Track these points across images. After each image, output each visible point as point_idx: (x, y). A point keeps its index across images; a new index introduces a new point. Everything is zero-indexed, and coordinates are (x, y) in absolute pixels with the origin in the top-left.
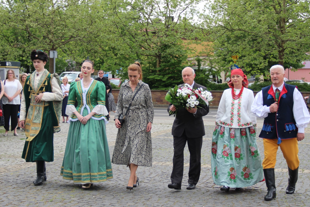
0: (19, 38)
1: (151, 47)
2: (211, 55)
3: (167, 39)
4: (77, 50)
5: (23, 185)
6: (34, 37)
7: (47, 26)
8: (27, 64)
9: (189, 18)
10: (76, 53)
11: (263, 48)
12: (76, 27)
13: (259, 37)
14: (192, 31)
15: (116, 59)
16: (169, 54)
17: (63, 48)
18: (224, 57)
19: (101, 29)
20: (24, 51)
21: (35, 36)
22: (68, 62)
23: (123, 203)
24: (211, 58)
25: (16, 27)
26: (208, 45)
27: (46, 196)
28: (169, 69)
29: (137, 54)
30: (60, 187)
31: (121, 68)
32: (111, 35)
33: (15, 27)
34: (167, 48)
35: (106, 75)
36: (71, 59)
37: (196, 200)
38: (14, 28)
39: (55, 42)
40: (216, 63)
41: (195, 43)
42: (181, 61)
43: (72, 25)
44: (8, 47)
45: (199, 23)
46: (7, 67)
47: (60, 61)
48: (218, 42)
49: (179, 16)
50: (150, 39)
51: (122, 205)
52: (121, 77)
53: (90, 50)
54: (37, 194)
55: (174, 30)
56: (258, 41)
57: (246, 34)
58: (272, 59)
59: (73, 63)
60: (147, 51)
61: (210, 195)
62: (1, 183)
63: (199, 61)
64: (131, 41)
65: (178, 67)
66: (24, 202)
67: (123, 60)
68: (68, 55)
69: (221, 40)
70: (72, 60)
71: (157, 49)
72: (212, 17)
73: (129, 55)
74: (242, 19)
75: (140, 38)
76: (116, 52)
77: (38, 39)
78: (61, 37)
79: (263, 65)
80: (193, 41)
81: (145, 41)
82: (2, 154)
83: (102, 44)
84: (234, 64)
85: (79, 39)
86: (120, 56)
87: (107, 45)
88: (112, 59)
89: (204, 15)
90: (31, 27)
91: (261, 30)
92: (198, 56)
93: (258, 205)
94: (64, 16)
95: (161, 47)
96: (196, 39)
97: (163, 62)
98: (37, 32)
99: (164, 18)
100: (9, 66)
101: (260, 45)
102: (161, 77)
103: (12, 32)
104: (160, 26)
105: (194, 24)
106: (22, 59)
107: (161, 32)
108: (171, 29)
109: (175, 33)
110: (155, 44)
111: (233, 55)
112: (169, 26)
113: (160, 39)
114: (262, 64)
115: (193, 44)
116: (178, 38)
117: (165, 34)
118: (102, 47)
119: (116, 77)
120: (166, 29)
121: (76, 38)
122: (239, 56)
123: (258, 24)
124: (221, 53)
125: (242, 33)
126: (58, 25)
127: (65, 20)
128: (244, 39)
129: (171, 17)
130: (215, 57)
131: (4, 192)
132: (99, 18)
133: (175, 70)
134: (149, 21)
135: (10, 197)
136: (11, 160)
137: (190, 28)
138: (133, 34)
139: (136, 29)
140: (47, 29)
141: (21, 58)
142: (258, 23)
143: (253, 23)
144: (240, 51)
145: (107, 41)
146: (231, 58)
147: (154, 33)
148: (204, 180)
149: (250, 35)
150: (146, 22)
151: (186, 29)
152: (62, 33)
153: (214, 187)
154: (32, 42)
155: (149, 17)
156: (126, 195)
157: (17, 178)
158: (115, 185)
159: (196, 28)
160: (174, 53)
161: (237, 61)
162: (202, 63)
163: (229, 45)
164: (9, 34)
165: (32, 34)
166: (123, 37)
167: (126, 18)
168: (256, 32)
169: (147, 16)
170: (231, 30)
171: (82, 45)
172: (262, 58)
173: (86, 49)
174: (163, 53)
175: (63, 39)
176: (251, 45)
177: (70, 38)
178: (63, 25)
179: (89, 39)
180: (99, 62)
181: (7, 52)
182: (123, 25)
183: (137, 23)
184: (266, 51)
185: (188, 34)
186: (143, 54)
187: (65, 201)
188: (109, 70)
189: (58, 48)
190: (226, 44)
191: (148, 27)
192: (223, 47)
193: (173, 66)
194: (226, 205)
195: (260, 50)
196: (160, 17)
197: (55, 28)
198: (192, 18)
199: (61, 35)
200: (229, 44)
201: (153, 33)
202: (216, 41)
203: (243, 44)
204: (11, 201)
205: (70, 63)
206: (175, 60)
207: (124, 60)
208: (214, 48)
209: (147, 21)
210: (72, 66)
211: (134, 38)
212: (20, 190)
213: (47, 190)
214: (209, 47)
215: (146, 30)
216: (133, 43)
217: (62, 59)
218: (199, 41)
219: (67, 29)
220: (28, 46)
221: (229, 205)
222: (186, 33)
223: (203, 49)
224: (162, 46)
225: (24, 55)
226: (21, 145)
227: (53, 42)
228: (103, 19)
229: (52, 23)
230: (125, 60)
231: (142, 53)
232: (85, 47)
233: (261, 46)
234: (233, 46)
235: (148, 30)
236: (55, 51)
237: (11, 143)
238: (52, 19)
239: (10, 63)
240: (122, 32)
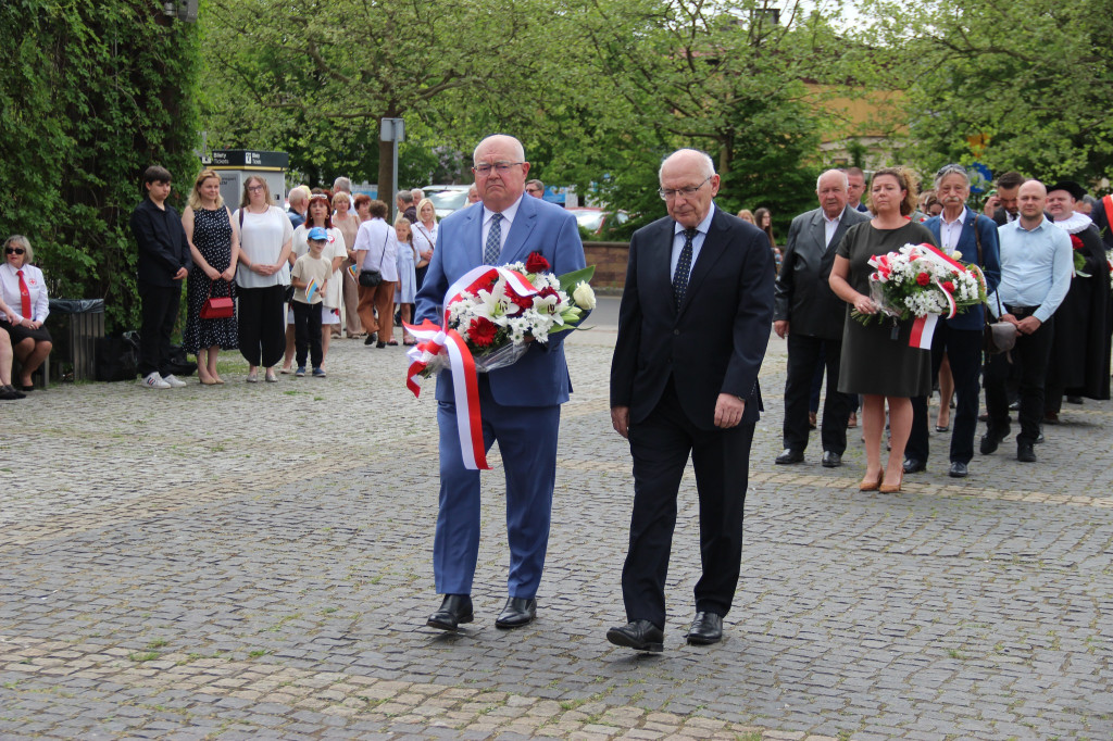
0: (288, 78)
1: (702, 108)
2: (897, 132)
3: (754, 82)
4: (471, 117)
5: (290, 533)
6: (334, 76)
7: (375, 40)
8: (310, 161)
9: (830, 12)
10: (464, 125)
11: (1073, 111)
12: (465, 43)
13: (1060, 73)
14: (838, 55)
15: (591, 145)
16: (761, 131)
17: (424, 111)
18: (940, 138)
19: (544, 48)
20: (301, 120)
21: (335, 70)
22: (441, 155)
23: (596, 594)
24: (896, 145)
25: (278, 42)
26: (889, 103)
27: (360, 567)
28: (759, 179)
29: (658, 131)
30: (403, 540)
31: (606, 176)
32: (576, 70)
33: (274, 43)
34: (754, 112)
35: (560, 198)
36: (448, 145)
37: (827, 589)
38: (273, 47)
39: (398, 92)
40: (913, 160)
41: (846, 95)
42: (799, 152)
43: (453, 36)
44: (253, 105)
45: (861, 28)
46: (246, 168)
47: (415, 152)
48: (923, 92)
49: (797, 7)
50: (700, 83)
51: (593, 599)
52: (606, 204)
53: (509, 117)
54: (333, 561)
55: (777, 51)
56: (1055, 86)
57: (1017, 64)
58: (1101, 146)
59: (456, 159)
60: (689, 119)
61: (873, 575)
62: (224, 525)
63: (857, 152)
64: (641, 90)
65: (790, 171)
66: (291, 581)
67: (612, 149)
68: (440, 131)
69: (932, 86)
70: (452, 148)
71: (723, 112)
72: (904, 9)
73: (634, 134)
74: (1005, 16)
75: (668, 78)
76: (591, 122)
77: (346, 82)
78: (420, 74)
79: (1071, 165)
80: (842, 88)
81: (685, 88)
82: (227, 437)
83: (546, 98)
84: (975, 160)
85: (475, 82)
86: (603, 135)
87: (562, 100)
88: (578, 147)
89: (877, 4)
90: (324, 44)
91: (1065, 49)
92: (853, 136)
93: (1030, 608)
94: (429, 8)
95: (734, 107)
96: (850, 81)
97: (739, 156)
98: (344, 58)
99: (747, 13)
100: (252, 164)
101: (1061, 99)
102: (733, 204)
103: (266, 59)
104: (733, 39)
105: (844, 35)
106: (295, 144)
107: (737, 58)
108: (768, 48)
109: (782, 63)
110: (716, 97)
111: (971, 134)
112: (762, 41)
113: (731, 82)
114: (1069, 161)
115: (840, 97)
116: (790, 80)
117: (749, 66)
118: (548, 106)
119: (590, 203)
120: (753, 50)
121: (468, 78)
122: (990, 135)
123: (1057, 31)
124: (930, 126)
125: (1003, 62)
126: (407, 36)
127: (431, 22)
128: (1007, 80)
129: (769, 10)
130: (910, 141)
131: (233, 552)
132: (538, 14)
133: (779, 180)
134: (699, 22)
135: (251, 568)
136: (255, 455)
137: (830, 45)
138: (645, 67)
139: (656, 48)
140: (375, 49)
141: (292, 140)
142: (1059, 27)
143: (1040, 29)
144: (995, 120)
145: (563, 88)
146: (962, 142)
147: (715, 62)
148: (856, 530)
149: (1030, 67)
150: (689, 27)
151: (816, 50)
152: (422, 62)
153: (890, 550)
154: (326, 90)
155: (698, 12)
156: (607, 570)
157: (273, 511)
158: (575, 539)
159: (849, 47)
160: (776, 128)
161: (985, 153)
162: (868, 160)
163: (957, 100)
164: (256, 64)
165: (328, 65)
166: (615, 75)
167: (624, 14)
168: (1049, 55)
169: (692, 8)
170: (966, 52)
171: (482, 100)
172: (1069, 141)
173: (497, 112)
174: (741, 126)
175: (424, 81)
176: (1033, 99)
177: (447, 80)
178: (425, 36)
179: (507, 81)
180: (537, 156)
181: (249, 123)
182: (615, 35)
183: (659, 31)
184: (1082, 121)
185: (825, 64)
186: (677, 130)
187: (416, 581)
188: (568, 180)
189: (409, 110)
190: (948, 97)
191: (694, 44)
192: (938, 106)
193: (773, 171)
194: (925, 607)
195: (1061, 118)
196: (735, 12)
197: (399, 46)
198: (837, 14)
199: (417, 69)
200: (960, 96)
201: (710, 62)
202: (915, 88)
203: (1005, 98)
204: (254, 580)
205: (447, 157)
206: (779, 150)
207: (614, 149)
208: (906, 110)
209: (691, 24)
210: (453, 168)
211: (649, 80)
212: (279, 548)
213: (364, 550)
214: (891, 108)
215: (689, 52)
216: (644, 94)
217: (420, 144)
218: (859, 90)
219: (436, 48)
220: (315, 104)
221: (935, 609)
222: (818, 63)
223: (871, 115)
224: (738, 105)
225: (300, 132)
226: (287, 410)
227: (392, 91)
228: (551, 17)
229: (391, 28)
230: (620, 150)
231: (672, 126)
232: (493, 106)
233: (1064, 102)
234: (970, 103)
235: (694, 54)
236: (396, 120)
237: (257, 406)
238: (391, 18)
239: (257, 156)
240: (610, 59)
